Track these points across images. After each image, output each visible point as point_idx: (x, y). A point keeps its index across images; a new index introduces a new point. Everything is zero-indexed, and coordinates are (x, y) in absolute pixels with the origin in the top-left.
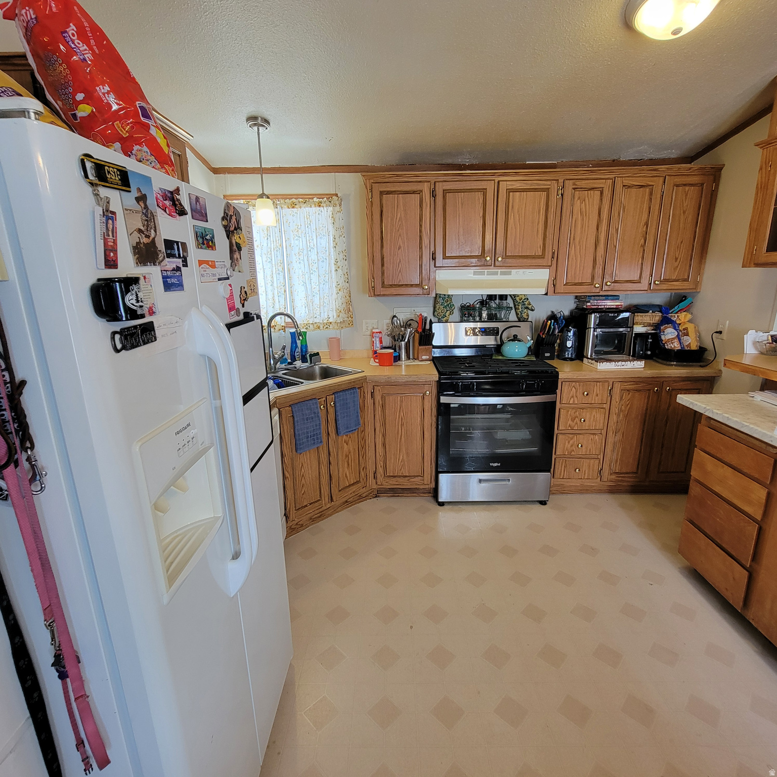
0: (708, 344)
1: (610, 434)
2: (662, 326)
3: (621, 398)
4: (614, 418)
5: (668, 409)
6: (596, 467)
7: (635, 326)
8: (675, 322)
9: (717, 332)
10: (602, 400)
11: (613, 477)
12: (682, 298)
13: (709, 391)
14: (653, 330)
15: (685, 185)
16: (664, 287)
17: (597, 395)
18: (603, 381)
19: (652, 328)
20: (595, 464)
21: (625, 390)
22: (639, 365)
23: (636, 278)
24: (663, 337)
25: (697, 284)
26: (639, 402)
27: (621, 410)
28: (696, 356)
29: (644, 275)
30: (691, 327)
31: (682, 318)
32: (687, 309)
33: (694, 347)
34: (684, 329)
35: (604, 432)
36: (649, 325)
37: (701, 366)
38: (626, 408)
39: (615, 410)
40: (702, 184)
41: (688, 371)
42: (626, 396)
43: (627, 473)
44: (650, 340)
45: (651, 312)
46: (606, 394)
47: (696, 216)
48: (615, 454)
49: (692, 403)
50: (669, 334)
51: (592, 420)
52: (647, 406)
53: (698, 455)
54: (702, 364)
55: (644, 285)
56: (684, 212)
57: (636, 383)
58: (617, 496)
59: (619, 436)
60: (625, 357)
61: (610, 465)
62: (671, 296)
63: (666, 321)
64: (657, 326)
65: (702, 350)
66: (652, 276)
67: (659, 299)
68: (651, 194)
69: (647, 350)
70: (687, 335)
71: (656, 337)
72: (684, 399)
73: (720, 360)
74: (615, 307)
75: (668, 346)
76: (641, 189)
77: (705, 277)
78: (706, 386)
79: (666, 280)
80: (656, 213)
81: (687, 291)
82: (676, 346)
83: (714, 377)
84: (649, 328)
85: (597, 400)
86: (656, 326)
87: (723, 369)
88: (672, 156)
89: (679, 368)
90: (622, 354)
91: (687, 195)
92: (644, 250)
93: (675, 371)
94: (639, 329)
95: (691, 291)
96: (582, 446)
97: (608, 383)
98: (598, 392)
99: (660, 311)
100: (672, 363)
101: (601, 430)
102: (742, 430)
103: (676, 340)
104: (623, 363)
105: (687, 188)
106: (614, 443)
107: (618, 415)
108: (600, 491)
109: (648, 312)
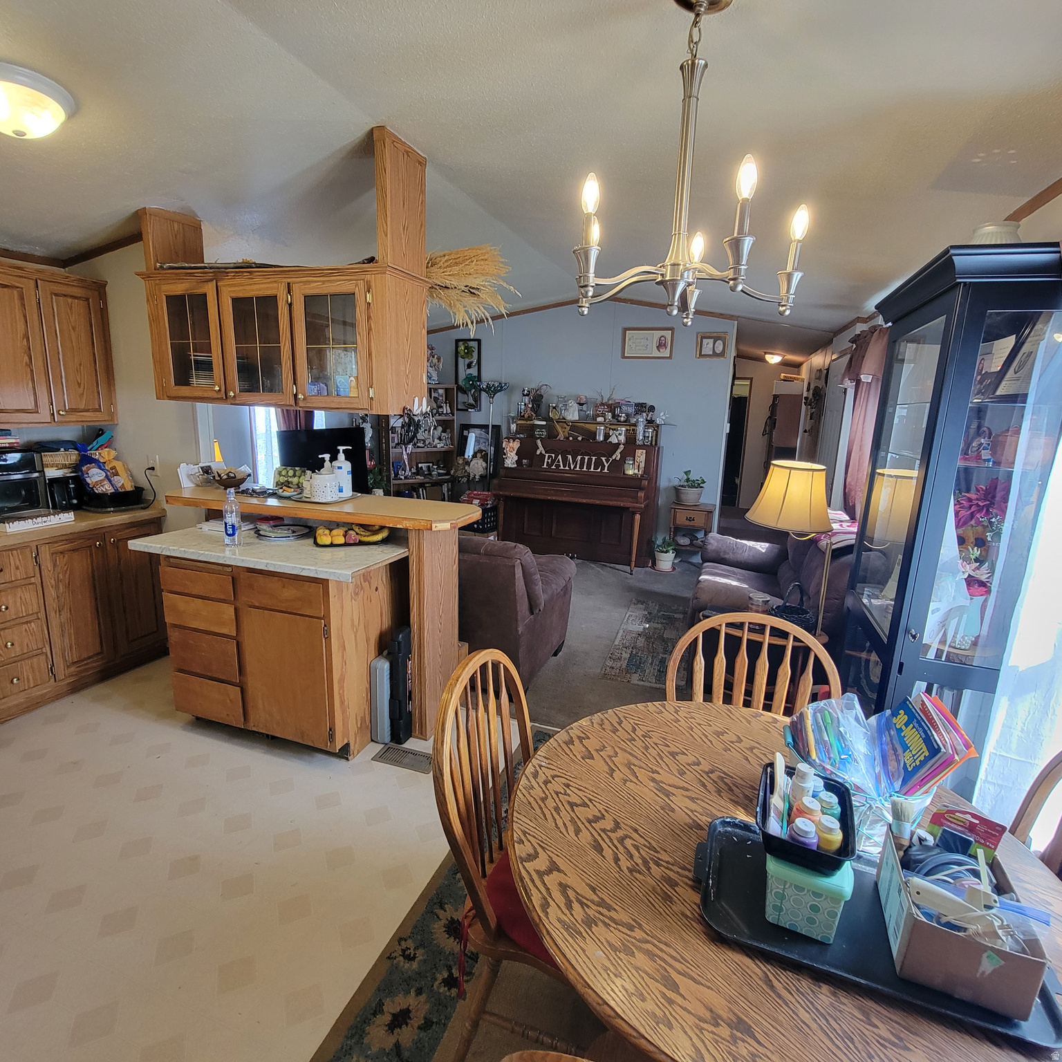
0: (143, 483)
1: (52, 615)
2: (83, 466)
3: (55, 565)
4: (51, 593)
5: (119, 564)
6: (44, 665)
7: (46, 470)
8: (98, 460)
9: (149, 469)
10: (26, 573)
11: (73, 669)
12: (100, 432)
13: (159, 531)
14: (71, 472)
15: (65, 296)
16: (73, 418)
17: (17, 568)
18: (21, 548)
19: (70, 470)
20: (41, 663)
21: (57, 553)
22: (68, 518)
23: (31, 406)
24: (88, 480)
25: (112, 415)
26: (81, 564)
27: (58, 581)
28: (132, 498)
29: (40, 403)
30: (118, 465)
31: (105, 455)
32: (108, 444)
33: (129, 487)
34: (112, 469)
35: (42, 615)
36: (64, 467)
37: (142, 508)
38: (64, 576)
39: (49, 581)
40: (87, 299)
41: (130, 516)
42: (61, 561)
43: (89, 658)
44: (72, 486)
45: (62, 449)
46: (31, 563)
47: (90, 335)
48: (67, 640)
49: (146, 546)
50: (94, 476)
51: (19, 604)
52: (92, 567)
53: (168, 598)
54: (141, 506)
55: (44, 415)
56: (73, 328)
57: (70, 541)
58: (86, 692)
59: (66, 614)
60: (43, 511)
61: (64, 656)
62: (83, 430)
63: (86, 460)
64: (76, 467)
65: (139, 491)
66: (52, 404)
67: (69, 433)
68: (22, 298)
69: (70, 498)
70: (117, 474)
71: (80, 481)
72: (136, 545)
73: (161, 498)
74: (8, 445)
75: (99, 490)
76: (6, 289)
77: (119, 407)
78: (155, 526)
79: (73, 410)
80: (37, 323)
81: (103, 423)
82: (107, 488)
83: (160, 517)
84: (66, 471)
85: (19, 574)
86: (74, 467)
87: (166, 506)
88: (36, 253)
89: (116, 514)
90: (37, 507)
91: (71, 309)
92: (32, 371)
93: (115, 519)
94: (52, 473)
95: (108, 423)
96: (12, 645)
97: (31, 548)
98: (18, 563)
99: (76, 449)
100: (109, 509)
101: (37, 613)
102: (200, 559)
103: (106, 482)
104: (45, 519)
105: (70, 300)
106: (62, 626)
107: (57, 587)
108: (58, 697)
109: (58, 450)
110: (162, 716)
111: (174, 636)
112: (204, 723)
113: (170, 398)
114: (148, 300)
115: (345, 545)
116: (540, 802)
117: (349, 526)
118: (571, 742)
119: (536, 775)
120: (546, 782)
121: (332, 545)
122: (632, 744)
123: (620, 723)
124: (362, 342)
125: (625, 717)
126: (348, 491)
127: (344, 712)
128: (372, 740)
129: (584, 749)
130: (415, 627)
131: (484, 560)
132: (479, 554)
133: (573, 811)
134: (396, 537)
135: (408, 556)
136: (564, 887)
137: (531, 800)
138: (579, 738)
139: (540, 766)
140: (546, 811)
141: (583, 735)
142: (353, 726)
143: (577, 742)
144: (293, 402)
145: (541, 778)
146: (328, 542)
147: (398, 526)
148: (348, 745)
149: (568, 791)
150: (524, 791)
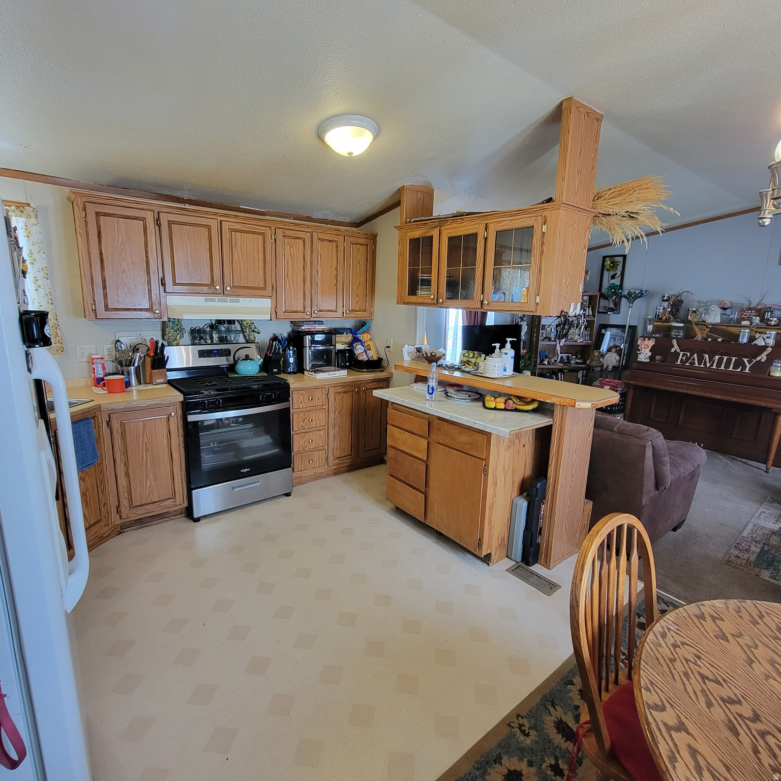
0: (383, 356)
1: (331, 428)
2: (354, 343)
3: (335, 399)
4: (332, 415)
5: (365, 404)
6: (324, 456)
7: (336, 344)
8: (361, 340)
9: (387, 347)
10: (322, 402)
11: (336, 461)
12: (363, 324)
13: (388, 387)
14: (348, 347)
15: (357, 244)
16: (352, 315)
17: (319, 399)
18: (321, 388)
19: (348, 345)
20: (323, 454)
21: (337, 393)
22: (344, 373)
23: (334, 308)
24: (356, 352)
25: (371, 313)
26: (347, 401)
27: (336, 409)
28: (376, 365)
29: (338, 306)
30: (371, 343)
31: (364, 337)
32: (367, 331)
33: (375, 358)
34: (368, 346)
35: (326, 427)
36: (345, 343)
37: (381, 371)
38: (339, 406)
39: (332, 409)
40: (367, 245)
41: (374, 375)
42: (338, 397)
43: (345, 456)
44: (347, 355)
45: (345, 333)
46: (325, 397)
47: (366, 266)
48: (336, 444)
49: (382, 395)
50: (359, 349)
51: (317, 419)
52: (352, 403)
53: (390, 429)
54: (381, 369)
55: (339, 314)
56: (359, 263)
57: (344, 387)
58: (340, 476)
59: (337, 429)
60: (332, 368)
61: (333, 453)
62: (356, 322)
63: (356, 340)
64: (351, 344)
65: (380, 360)
66: (344, 307)
67: (349, 324)
68: (337, 247)
69: (346, 362)
70: (370, 350)
71: (351, 352)
72: (377, 393)
73: (392, 366)
74: (321, 330)
75: (360, 358)
76: (330, 243)
77: (375, 309)
78: (385, 383)
79: (353, 311)
80: (342, 262)
81: (366, 318)
82: (364, 358)
83: (389, 378)
84: (346, 346)
85: (319, 403)
86: (350, 344)
87: (393, 371)
88: (346, 221)
89: (368, 373)
90: (330, 366)
91: (359, 251)
92: (337, 288)
93: (367, 376)
94: (339, 347)
95: (368, 318)
96: (312, 441)
97: (323, 388)
98: (319, 396)
99: (351, 333)
100: (364, 370)
101: (324, 426)
102: (411, 407)
103: (364, 354)
104: (333, 372)
105: (359, 246)
106: (334, 436)
107: (335, 413)
108: (328, 476)
109: (343, 333)
110: (379, 501)
111: (390, 453)
112: (400, 512)
113: (405, 303)
114: (399, 243)
115: (505, 410)
116: (668, 662)
117: (509, 397)
118: (702, 617)
119: (664, 635)
120: (675, 646)
121: (495, 409)
122: (777, 642)
123: (761, 617)
124: (535, 262)
125: (768, 614)
126: (510, 371)
127: (490, 530)
128: (507, 557)
129: (717, 629)
130: (551, 480)
131: (616, 437)
132: (612, 431)
133: (705, 683)
134: (543, 408)
135: (552, 425)
136: (694, 752)
137: (659, 656)
138: (712, 616)
139: (669, 629)
140: (674, 672)
141: (716, 616)
142: (495, 542)
143: (709, 619)
144: (479, 306)
145: (670, 641)
146: (493, 406)
147: (547, 401)
148: (490, 554)
149: (699, 662)
150: (651, 645)
